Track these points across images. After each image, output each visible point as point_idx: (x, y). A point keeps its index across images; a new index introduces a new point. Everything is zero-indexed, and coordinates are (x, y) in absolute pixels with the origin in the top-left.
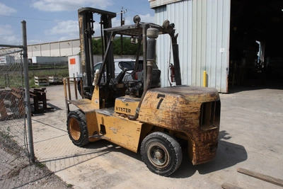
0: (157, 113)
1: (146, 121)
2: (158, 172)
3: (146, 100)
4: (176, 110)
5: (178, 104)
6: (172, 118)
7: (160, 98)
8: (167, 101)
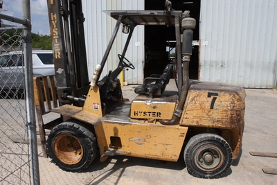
0: (210, 113)
1: (194, 124)
2: (208, 176)
3: (193, 100)
4: (235, 108)
5: (236, 102)
6: (232, 117)
7: (212, 97)
8: (222, 100)
